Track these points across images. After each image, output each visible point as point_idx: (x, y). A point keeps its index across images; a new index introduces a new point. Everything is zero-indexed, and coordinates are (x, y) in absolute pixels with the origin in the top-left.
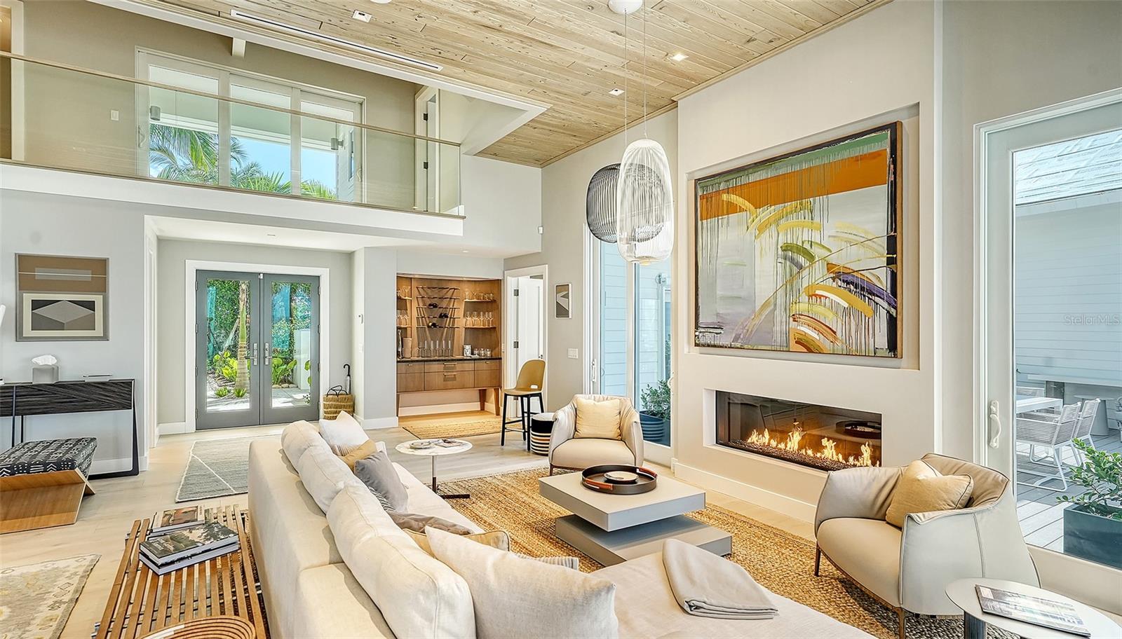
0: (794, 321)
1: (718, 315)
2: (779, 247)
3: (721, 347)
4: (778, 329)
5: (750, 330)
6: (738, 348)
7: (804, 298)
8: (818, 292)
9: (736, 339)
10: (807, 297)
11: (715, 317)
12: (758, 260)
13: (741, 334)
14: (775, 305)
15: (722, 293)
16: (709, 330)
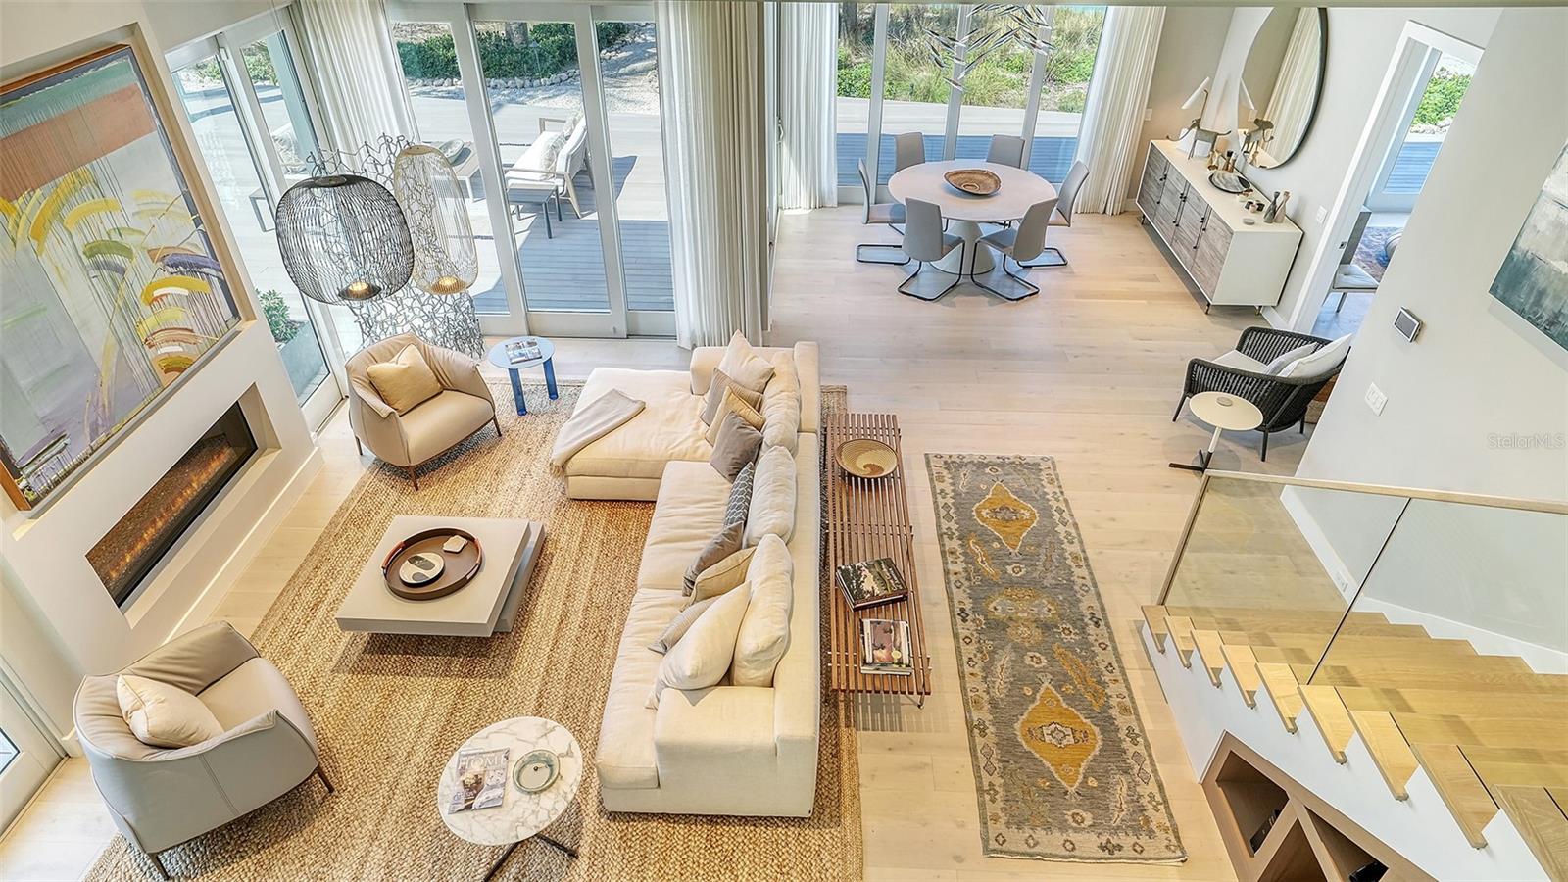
0: (150, 346)
1: (44, 421)
2: (81, 253)
3: (77, 465)
4: (139, 371)
5: (106, 403)
6: (103, 442)
7: (145, 308)
8: (157, 293)
9: (94, 433)
10: (149, 307)
11: (41, 427)
12: (62, 292)
13: (97, 420)
14: (119, 342)
15: (30, 380)
16: (42, 459)
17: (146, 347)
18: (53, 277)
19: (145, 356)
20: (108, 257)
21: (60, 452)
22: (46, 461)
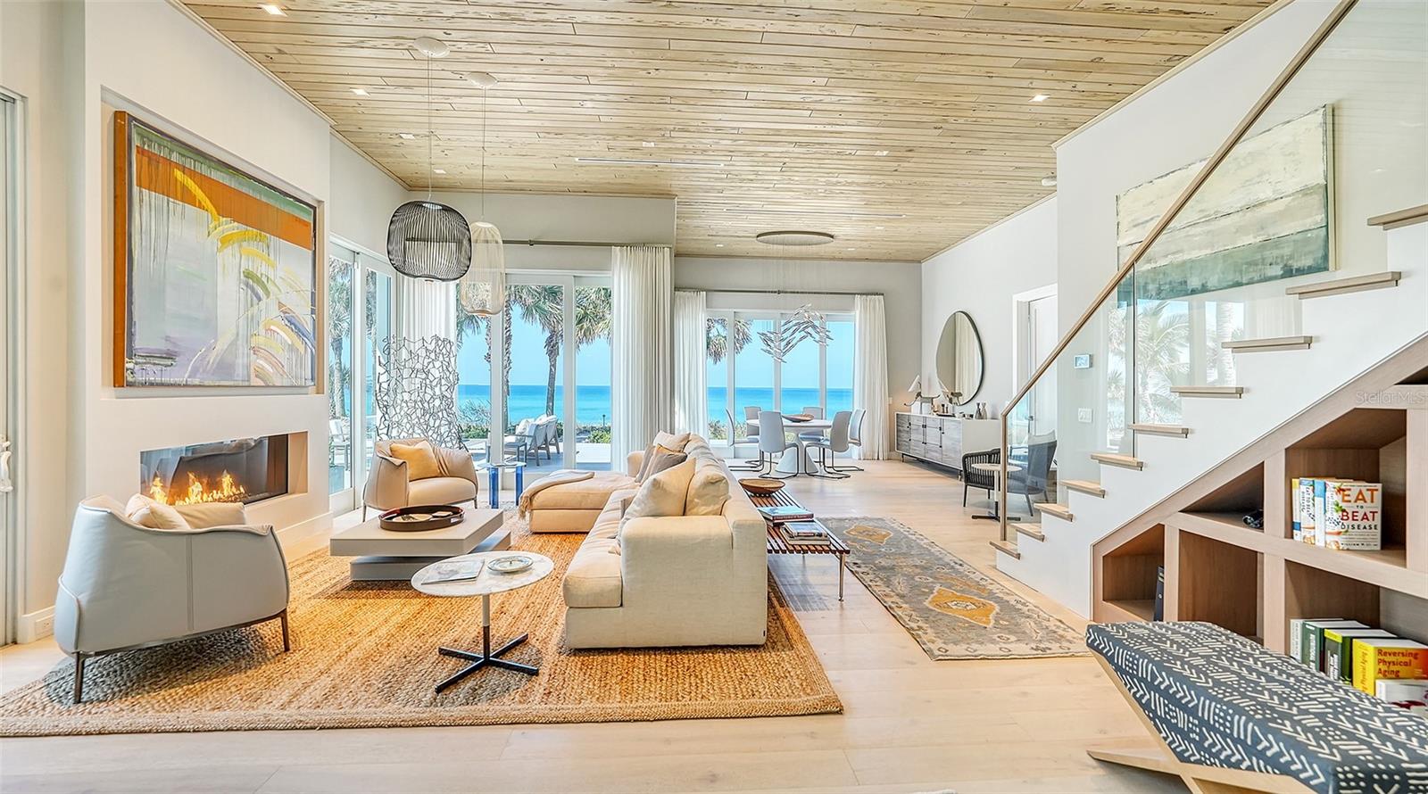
1: (167, 339)
2: (242, 271)
3: (171, 385)
4: (240, 362)
5: (211, 362)
6: (196, 386)
8: (272, 327)
9: (193, 374)
10: (264, 331)
11: (163, 341)
12: (220, 279)
13: (200, 367)
14: (238, 335)
15: (174, 308)
16: (152, 360)
17: (252, 352)
18: (220, 269)
19: (248, 355)
20: (255, 285)
21: (166, 366)
22: (154, 364)
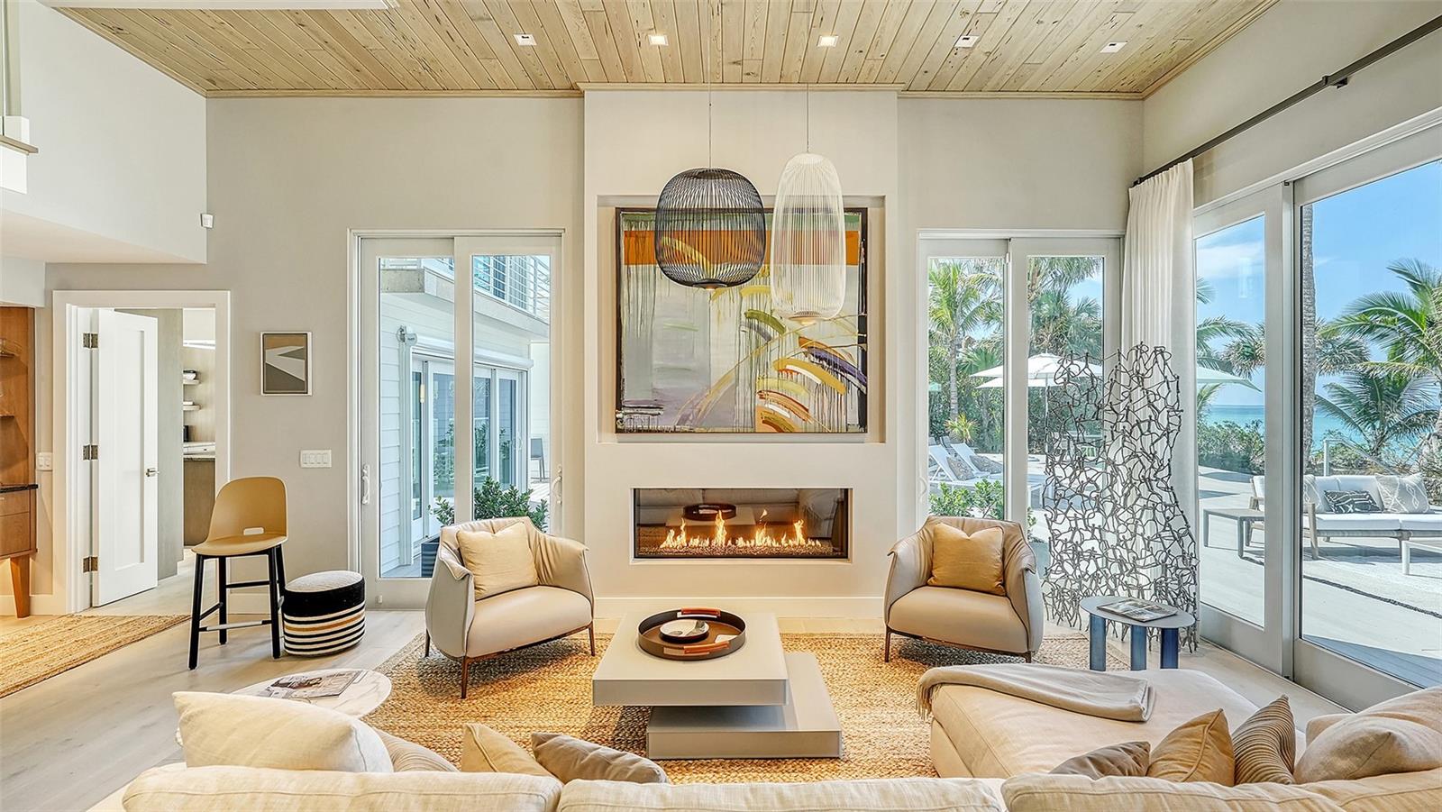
0: (761, 397)
1: (654, 391)
2: (743, 314)
3: (659, 432)
4: (741, 407)
5: (703, 410)
6: (686, 432)
7: (773, 372)
8: (789, 367)
9: (683, 420)
10: (776, 372)
11: (650, 393)
12: (714, 326)
13: (690, 415)
14: (737, 380)
15: (661, 363)
16: (640, 411)
17: (758, 396)
18: (714, 317)
19: (753, 400)
20: (762, 325)
21: (653, 415)
22: (642, 414)
